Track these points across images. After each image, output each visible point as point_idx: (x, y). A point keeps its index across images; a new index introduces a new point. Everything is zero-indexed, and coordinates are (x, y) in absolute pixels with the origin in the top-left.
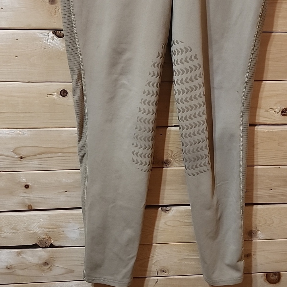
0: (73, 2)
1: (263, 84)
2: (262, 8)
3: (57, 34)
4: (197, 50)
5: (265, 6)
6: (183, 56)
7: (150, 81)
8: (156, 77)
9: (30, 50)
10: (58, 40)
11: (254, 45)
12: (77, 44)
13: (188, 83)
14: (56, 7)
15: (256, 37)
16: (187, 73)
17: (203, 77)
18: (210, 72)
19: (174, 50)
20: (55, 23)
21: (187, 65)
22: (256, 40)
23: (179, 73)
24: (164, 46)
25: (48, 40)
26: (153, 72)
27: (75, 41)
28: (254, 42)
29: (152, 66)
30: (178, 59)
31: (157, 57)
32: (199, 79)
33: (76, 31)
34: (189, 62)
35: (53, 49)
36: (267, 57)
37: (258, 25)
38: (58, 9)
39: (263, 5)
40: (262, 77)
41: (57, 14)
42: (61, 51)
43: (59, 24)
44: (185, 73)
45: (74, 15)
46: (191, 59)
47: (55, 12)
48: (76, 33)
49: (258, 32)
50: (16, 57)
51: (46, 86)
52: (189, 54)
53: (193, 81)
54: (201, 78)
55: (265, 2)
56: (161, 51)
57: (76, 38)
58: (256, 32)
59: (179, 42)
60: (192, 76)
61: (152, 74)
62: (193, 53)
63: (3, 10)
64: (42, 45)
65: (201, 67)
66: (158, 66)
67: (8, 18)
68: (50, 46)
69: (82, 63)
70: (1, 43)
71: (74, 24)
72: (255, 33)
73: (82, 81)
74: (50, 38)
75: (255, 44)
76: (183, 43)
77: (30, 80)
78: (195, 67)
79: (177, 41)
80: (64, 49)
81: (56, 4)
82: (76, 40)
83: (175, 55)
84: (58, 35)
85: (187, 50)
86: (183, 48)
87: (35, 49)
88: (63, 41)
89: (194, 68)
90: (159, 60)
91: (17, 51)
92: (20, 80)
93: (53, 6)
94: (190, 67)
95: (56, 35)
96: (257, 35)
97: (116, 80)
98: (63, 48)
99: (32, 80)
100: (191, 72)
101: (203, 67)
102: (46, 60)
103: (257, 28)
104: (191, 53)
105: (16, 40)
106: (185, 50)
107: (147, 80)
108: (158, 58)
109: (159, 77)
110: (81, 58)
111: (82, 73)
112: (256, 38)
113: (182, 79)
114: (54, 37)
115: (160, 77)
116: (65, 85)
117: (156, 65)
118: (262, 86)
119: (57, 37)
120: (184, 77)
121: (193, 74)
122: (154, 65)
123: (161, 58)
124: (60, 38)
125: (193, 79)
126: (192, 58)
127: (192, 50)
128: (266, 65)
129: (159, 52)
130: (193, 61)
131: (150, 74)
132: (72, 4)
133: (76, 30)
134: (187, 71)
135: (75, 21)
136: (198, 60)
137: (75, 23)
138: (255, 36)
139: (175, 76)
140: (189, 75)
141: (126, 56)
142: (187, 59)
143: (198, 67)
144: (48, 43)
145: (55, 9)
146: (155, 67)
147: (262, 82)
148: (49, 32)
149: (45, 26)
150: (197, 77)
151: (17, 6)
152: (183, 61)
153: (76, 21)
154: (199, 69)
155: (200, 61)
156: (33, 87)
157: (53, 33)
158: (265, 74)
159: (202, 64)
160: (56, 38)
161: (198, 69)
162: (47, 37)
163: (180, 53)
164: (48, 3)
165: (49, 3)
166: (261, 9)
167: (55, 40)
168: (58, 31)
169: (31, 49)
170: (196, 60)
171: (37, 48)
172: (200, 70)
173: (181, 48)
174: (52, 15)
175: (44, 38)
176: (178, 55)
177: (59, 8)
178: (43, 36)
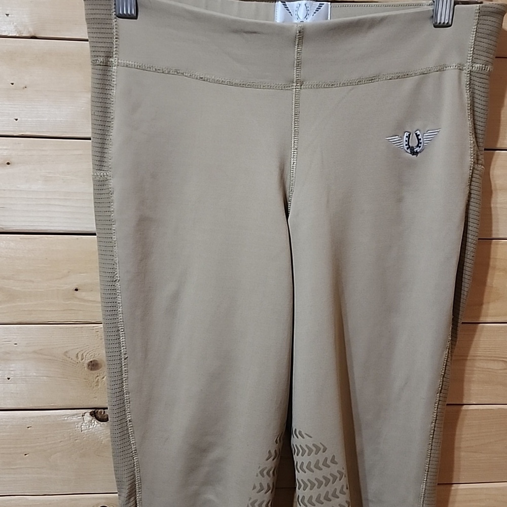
0: (127, 373)
1: (454, 489)
2: (442, 378)
3: (98, 415)
4: (336, 449)
5: (446, 375)
6: (312, 458)
7: (255, 499)
8: (266, 493)
9: (50, 442)
10: (99, 425)
11: (431, 436)
12: (131, 438)
13: (322, 503)
14: (98, 374)
15: (435, 423)
16: (319, 487)
17: (347, 491)
18: (360, 474)
19: (296, 445)
20: (96, 399)
21: (319, 474)
22: (436, 428)
23: (306, 486)
24: (278, 439)
25: (82, 427)
26: (261, 485)
27: (128, 433)
28: (432, 431)
29: (259, 475)
30: (303, 462)
31: (267, 460)
32: (341, 495)
33: (130, 418)
34: (322, 469)
35: (90, 440)
36: (456, 445)
37: (436, 405)
38: (102, 377)
39: (443, 374)
40: (451, 478)
41: (100, 384)
42: (103, 442)
43: (101, 399)
44: (316, 487)
45: (128, 393)
46: (325, 464)
47: (97, 382)
48: (130, 421)
49: (437, 416)
50: (26, 455)
51: (73, 502)
52: (321, 456)
53: (331, 501)
54: (344, 494)
55: (445, 369)
56: (274, 448)
57: (130, 429)
58: (435, 416)
59: (305, 436)
60: (328, 492)
61: (258, 488)
62: (328, 454)
63: (11, 381)
64: (71, 434)
65: (344, 476)
66: (268, 473)
67: (17, 394)
68: (84, 436)
69: (137, 468)
70: (1, 434)
71: (127, 407)
72: (433, 417)
73: (136, 498)
74: (85, 422)
75: (433, 435)
76: (311, 437)
77: (47, 492)
78: (332, 476)
79: (300, 432)
80: (108, 440)
81: (101, 369)
82: (130, 431)
83: (298, 455)
84: (100, 417)
85: (318, 450)
86: (311, 446)
87: (59, 441)
88: (107, 426)
89: (331, 479)
90: (270, 464)
91: (29, 445)
92: (29, 493)
93: (93, 372)
94: (324, 478)
95: (97, 419)
96: (436, 420)
97: (197, 494)
98: (107, 438)
99: (50, 492)
100: (326, 486)
101: (347, 475)
102: (76, 459)
103: (436, 409)
104: (326, 454)
105: (28, 427)
106: (314, 449)
107: (250, 498)
108: (269, 460)
109: (270, 491)
110: (137, 460)
111: (137, 485)
112: (435, 425)
113: (311, 497)
114: (93, 421)
115: (272, 492)
116: (107, 498)
117: (265, 472)
118: (452, 493)
119: (97, 421)
120: (315, 493)
121: (330, 488)
122: (262, 473)
123: (273, 460)
124: (102, 423)
125: (330, 496)
126: (327, 462)
127: (326, 449)
128: (455, 459)
129: (269, 452)
130: (329, 467)
131: (254, 488)
132: (126, 376)
133: (130, 416)
134: (318, 484)
135: (129, 403)
136: (338, 465)
137: (129, 405)
138: (432, 423)
139: (299, 489)
140: (323, 490)
141: (213, 455)
142: (318, 464)
143: (338, 476)
144: (82, 431)
145: (98, 376)
146: (263, 476)
147: (451, 487)
148: (85, 413)
149: (78, 404)
150: (338, 493)
151: (35, 374)
152: (312, 467)
153: (131, 402)
154: (340, 480)
155: (340, 466)
156: (50, 504)
157: (91, 414)
158: (455, 474)
159: (344, 471)
160: (96, 423)
161: (338, 479)
162: (80, 421)
163: (306, 454)
164: (86, 368)
165: (88, 368)
166: (439, 381)
167: (95, 426)
168: (100, 410)
169: (53, 442)
170: (334, 465)
171: (62, 440)
172: (342, 480)
173: (308, 445)
174: (91, 386)
175: (76, 424)
176: (302, 455)
177: (104, 375)
178: (75, 419)
